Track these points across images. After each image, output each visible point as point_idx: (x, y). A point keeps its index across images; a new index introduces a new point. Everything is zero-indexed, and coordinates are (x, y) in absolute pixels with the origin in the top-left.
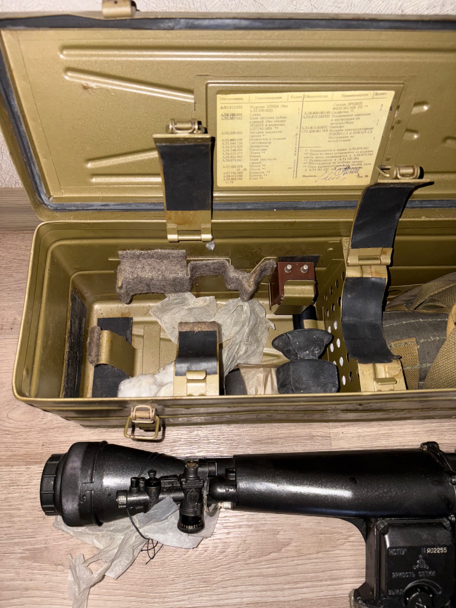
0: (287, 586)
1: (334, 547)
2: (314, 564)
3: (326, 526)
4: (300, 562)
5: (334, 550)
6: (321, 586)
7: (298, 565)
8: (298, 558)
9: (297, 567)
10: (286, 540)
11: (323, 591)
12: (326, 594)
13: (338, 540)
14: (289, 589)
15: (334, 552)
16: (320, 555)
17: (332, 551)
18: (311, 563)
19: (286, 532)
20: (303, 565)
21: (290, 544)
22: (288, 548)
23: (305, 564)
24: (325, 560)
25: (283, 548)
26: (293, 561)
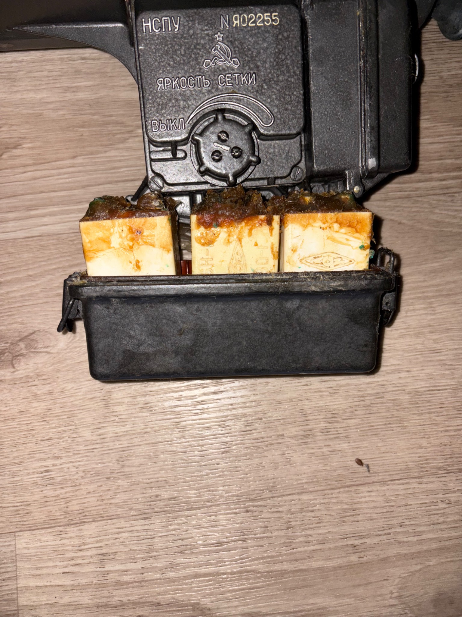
0: (11, 215)
1: (106, 146)
2: (66, 176)
3: (93, 114)
4: (38, 174)
5: (106, 152)
7: (35, 179)
8: (35, 168)
9: (32, 182)
10: (12, 140)
13: (117, 134)
14: (14, 219)
15: (108, 154)
16: (79, 160)
17: (101, 153)
18: (60, 174)
19: (14, 128)
20: (44, 179)
21: (20, 145)
22: (17, 152)
23: (49, 177)
24: (89, 168)
25: (6, 152)
26: (25, 172)
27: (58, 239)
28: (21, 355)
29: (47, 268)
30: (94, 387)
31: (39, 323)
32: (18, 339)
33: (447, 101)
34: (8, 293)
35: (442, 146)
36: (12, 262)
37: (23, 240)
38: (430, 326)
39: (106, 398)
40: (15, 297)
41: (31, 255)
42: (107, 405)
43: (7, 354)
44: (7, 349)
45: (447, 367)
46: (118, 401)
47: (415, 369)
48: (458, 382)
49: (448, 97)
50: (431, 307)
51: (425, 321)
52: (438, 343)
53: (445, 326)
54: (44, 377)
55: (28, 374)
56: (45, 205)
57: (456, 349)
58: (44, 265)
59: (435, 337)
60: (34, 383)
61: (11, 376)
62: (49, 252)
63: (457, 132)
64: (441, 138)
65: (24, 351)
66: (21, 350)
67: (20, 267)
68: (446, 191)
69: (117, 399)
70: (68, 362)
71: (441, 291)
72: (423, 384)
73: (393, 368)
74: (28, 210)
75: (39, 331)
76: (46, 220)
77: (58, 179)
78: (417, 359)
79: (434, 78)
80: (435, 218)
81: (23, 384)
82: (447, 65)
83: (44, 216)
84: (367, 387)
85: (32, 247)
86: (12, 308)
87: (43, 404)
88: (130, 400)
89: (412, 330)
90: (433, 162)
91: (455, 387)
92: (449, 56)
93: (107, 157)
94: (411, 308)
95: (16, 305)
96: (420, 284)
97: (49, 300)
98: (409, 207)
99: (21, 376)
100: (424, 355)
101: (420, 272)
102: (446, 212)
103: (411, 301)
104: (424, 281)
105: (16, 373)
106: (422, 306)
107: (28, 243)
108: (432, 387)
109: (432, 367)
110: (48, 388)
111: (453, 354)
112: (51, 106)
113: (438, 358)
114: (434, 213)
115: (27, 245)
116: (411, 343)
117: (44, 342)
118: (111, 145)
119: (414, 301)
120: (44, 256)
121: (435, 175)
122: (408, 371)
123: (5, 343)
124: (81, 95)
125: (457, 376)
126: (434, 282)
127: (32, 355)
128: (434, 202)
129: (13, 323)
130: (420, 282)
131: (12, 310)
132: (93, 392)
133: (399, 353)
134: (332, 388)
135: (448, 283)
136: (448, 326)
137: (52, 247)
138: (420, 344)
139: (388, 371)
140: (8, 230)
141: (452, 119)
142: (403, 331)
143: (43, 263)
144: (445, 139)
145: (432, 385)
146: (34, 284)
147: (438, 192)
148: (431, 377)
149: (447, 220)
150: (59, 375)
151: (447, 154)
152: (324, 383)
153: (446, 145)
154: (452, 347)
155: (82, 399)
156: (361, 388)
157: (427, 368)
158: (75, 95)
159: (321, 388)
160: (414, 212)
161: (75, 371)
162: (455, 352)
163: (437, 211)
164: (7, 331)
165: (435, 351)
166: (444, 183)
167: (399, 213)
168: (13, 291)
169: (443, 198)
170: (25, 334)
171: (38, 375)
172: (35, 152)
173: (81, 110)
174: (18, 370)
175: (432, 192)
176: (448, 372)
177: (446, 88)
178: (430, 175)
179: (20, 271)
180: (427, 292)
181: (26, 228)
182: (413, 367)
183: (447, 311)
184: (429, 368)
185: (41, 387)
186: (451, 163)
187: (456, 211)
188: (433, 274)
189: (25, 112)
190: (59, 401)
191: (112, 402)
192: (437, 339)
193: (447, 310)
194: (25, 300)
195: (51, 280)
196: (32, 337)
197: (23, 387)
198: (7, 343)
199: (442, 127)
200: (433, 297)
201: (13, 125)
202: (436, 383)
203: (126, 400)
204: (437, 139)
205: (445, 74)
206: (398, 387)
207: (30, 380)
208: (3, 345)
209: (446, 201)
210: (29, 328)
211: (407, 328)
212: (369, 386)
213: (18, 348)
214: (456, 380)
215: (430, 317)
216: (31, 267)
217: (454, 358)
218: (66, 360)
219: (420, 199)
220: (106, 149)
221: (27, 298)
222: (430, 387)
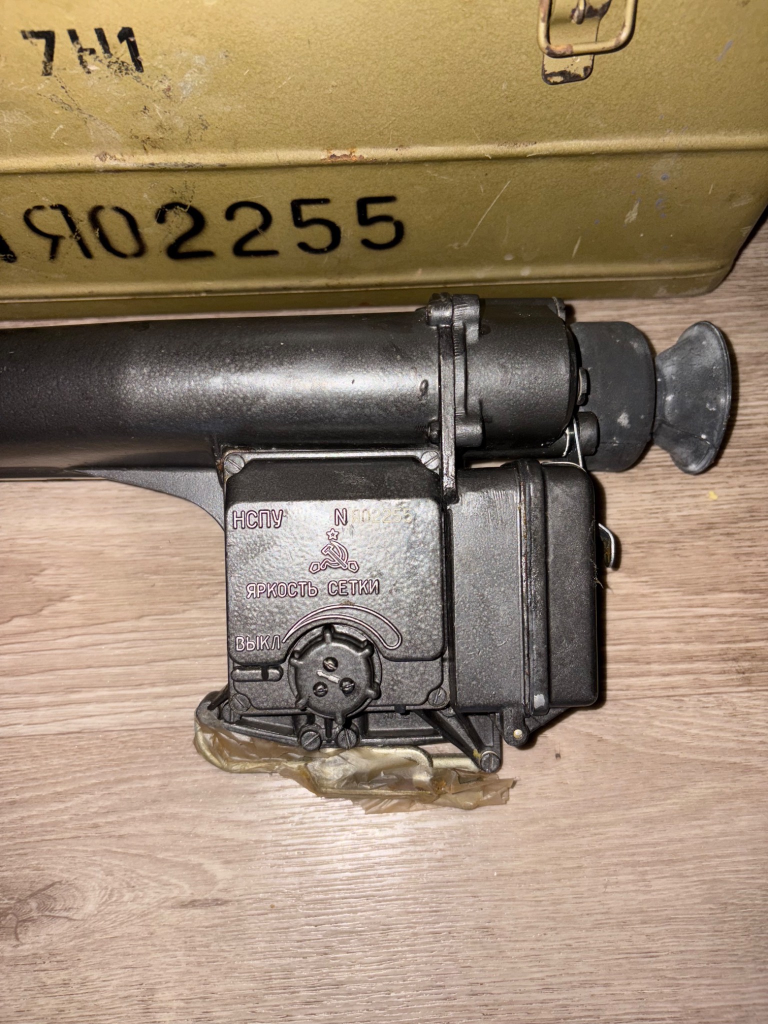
0: (43, 699)
1: (186, 603)
2: (125, 645)
3: (173, 556)
4: (88, 639)
5: (184, 611)
6: (138, 698)
7: (82, 647)
8: (85, 630)
9: (77, 651)
10: (58, 589)
11: (141, 711)
12: (151, 718)
13: (201, 585)
14: (46, 705)
15: (187, 615)
16: (146, 622)
17: (178, 613)
18: (117, 642)
19: (63, 571)
20: (95, 647)
21: (68, 597)
22: (62, 606)
23: (101, 644)
24: (158, 635)
25: (48, 606)
26: (70, 636)
27: (104, 739)
28: (32, 920)
29: (83, 783)
30: (129, 979)
31: (62, 871)
32: (29, 893)
33: (674, 555)
34: (22, 819)
35: (666, 622)
36: (35, 770)
37: (55, 737)
38: (642, 912)
39: (146, 998)
40: (32, 826)
41: (63, 761)
42: (147, 1011)
43: (10, 916)
44: (11, 908)
45: (667, 982)
46: (162, 1005)
47: (616, 983)
48: (684, 1007)
49: (676, 549)
50: (644, 880)
51: (634, 903)
52: (653, 940)
53: (666, 912)
54: (59, 958)
55: (36, 952)
56: (92, 687)
57: (682, 952)
58: (80, 777)
59: (649, 931)
60: (44, 966)
61: (11, 951)
62: (89, 757)
63: (688, 603)
64: (665, 610)
65: (35, 914)
66: (31, 911)
67: (45, 778)
68: (671, 693)
69: (162, 1001)
70: (97, 936)
71: (660, 853)
72: (628, 1008)
73: (583, 978)
74: (67, 693)
75: (60, 882)
76: (90, 708)
77: (114, 648)
78: (620, 965)
79: (656, 521)
80: (653, 734)
81: (28, 967)
82: (676, 501)
83: (88, 702)
84: (541, 1009)
85: (67, 748)
86: (25, 843)
87: (53, 1001)
88: (182, 1004)
89: (614, 916)
90: (652, 646)
91: (678, 1015)
92: (679, 487)
93: (185, 619)
94: (613, 879)
95: (32, 839)
96: (627, 840)
97: (81, 833)
98: (616, 715)
99: (26, 954)
100: (632, 960)
101: (628, 822)
102: (670, 726)
103: (612, 868)
104: (636, 836)
105: (20, 948)
106: (631, 877)
107: (62, 742)
108: (643, 1013)
109: (643, 981)
110: (63, 975)
111: (677, 961)
112: (117, 541)
113: (654, 966)
114: (651, 726)
115: (59, 745)
116: (611, 939)
117: (65, 901)
118: (192, 601)
119: (618, 868)
120: (81, 763)
121: (655, 667)
122: (606, 985)
123: (9, 899)
124: (159, 527)
125: (682, 998)
126: (648, 839)
127: (45, 920)
128: (653, 708)
129: (24, 868)
130: (628, 836)
131: (24, 846)
132: (129, 988)
133: (594, 954)
134: (486, 1006)
135: (671, 841)
136: (669, 912)
137: (94, 751)
138: (626, 941)
139: (575, 984)
140: (36, 721)
141: (681, 584)
142: (599, 917)
143: (79, 775)
144: (670, 613)
145: (643, 1010)
146: (62, 806)
147: (658, 693)
148: (642, 997)
149: (671, 738)
150: (81, 956)
151: (673, 635)
152: (474, 997)
153: (672, 621)
154: (675, 949)
155: (112, 997)
156: (531, 1009)
157: (635, 981)
158: (151, 526)
159: (470, 1006)
160: (623, 722)
161: (104, 951)
162: (680, 957)
163: (657, 723)
164: (13, 880)
165: (649, 954)
166: (667, 679)
167: (599, 723)
168: (29, 817)
169: (665, 703)
170: (40, 886)
171: (52, 955)
172: (87, 606)
173: (157, 548)
174: (22, 944)
175: (649, 693)
176: (667, 990)
177: (674, 536)
178: (648, 666)
179: (44, 785)
180: (639, 854)
181: (62, 718)
182: (614, 980)
183: (670, 889)
184: (638, 981)
185: (54, 973)
186: (679, 649)
187: (686, 724)
188: (649, 826)
189: (81, 548)
190: (76, 998)
191: (154, 1005)
192: (653, 934)
193: (669, 886)
194: (47, 831)
195: (87, 802)
196: (48, 892)
197: (27, 971)
198: (12, 899)
199: (665, 595)
200: (647, 864)
201: (63, 567)
202: (649, 1007)
203: (175, 1004)
204: (659, 613)
205: (673, 515)
206: (589, 1010)
207: (39, 961)
208: (6, 901)
209: (670, 708)
210: (45, 877)
211: (607, 913)
212: (544, 1005)
213: (26, 908)
214: (680, 1005)
215: (642, 897)
216: (61, 779)
217: (677, 967)
218: (93, 932)
219: (631, 703)
220: (186, 607)
221: (49, 829)
222: (639, 1013)
